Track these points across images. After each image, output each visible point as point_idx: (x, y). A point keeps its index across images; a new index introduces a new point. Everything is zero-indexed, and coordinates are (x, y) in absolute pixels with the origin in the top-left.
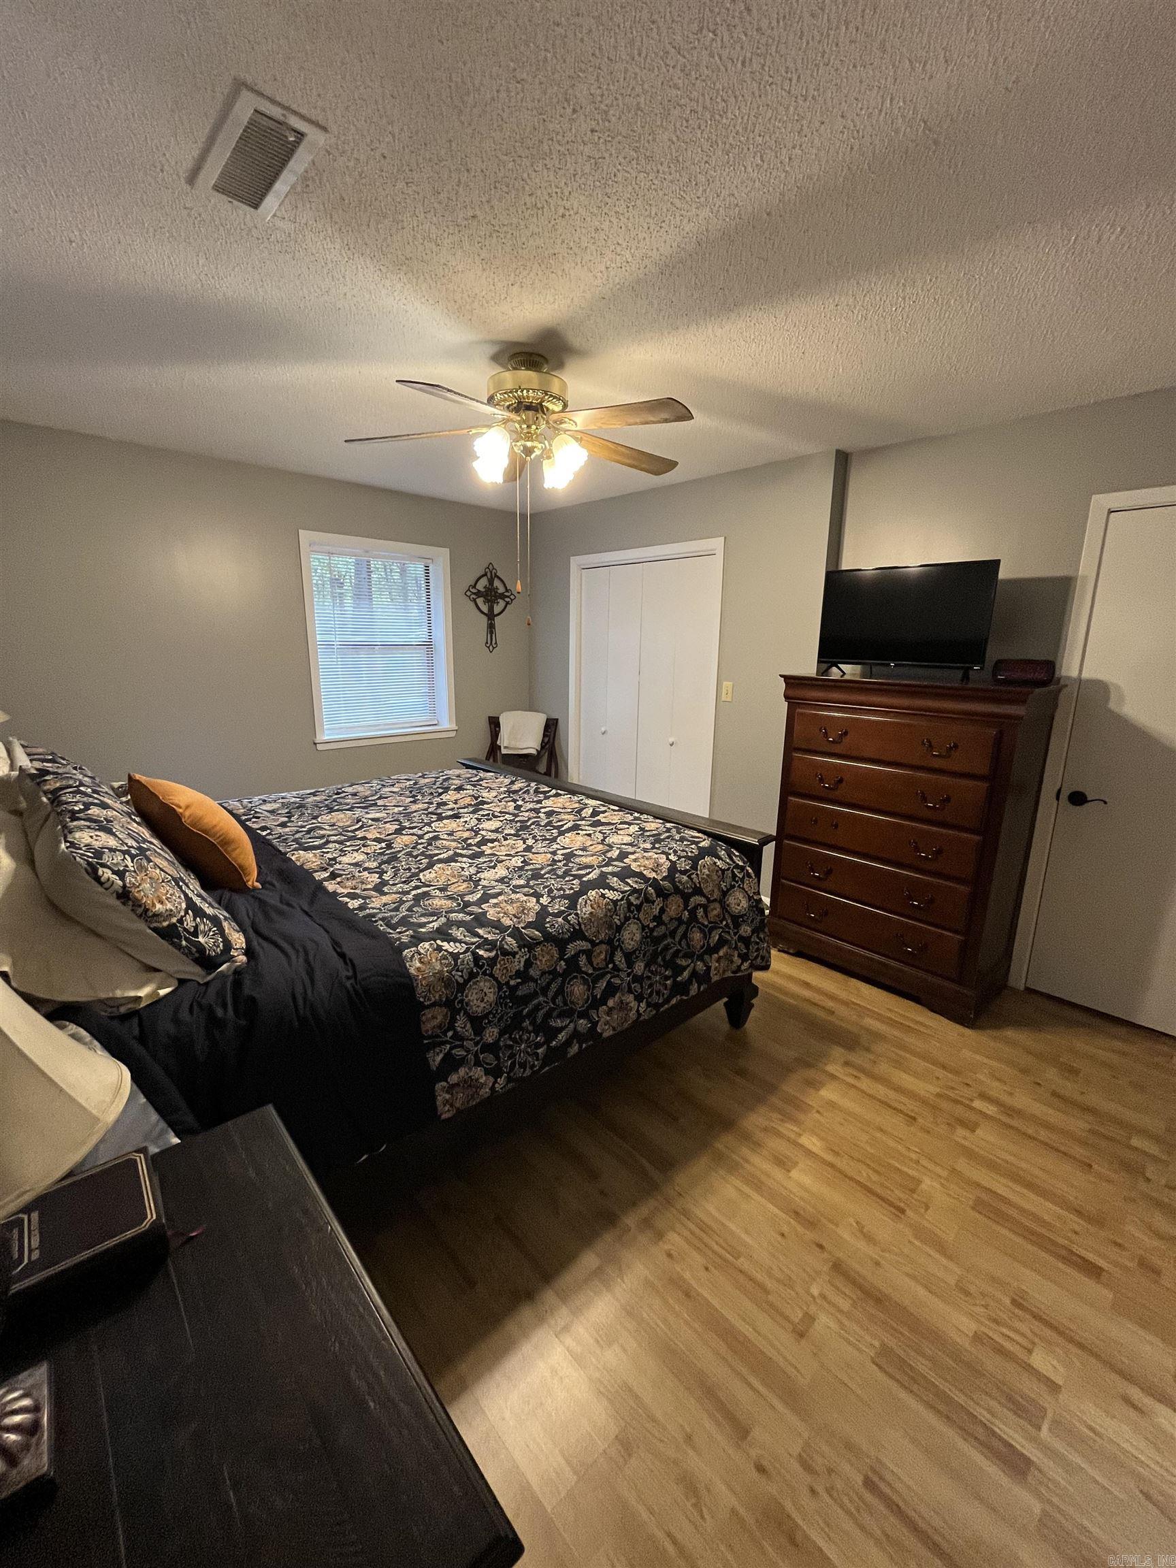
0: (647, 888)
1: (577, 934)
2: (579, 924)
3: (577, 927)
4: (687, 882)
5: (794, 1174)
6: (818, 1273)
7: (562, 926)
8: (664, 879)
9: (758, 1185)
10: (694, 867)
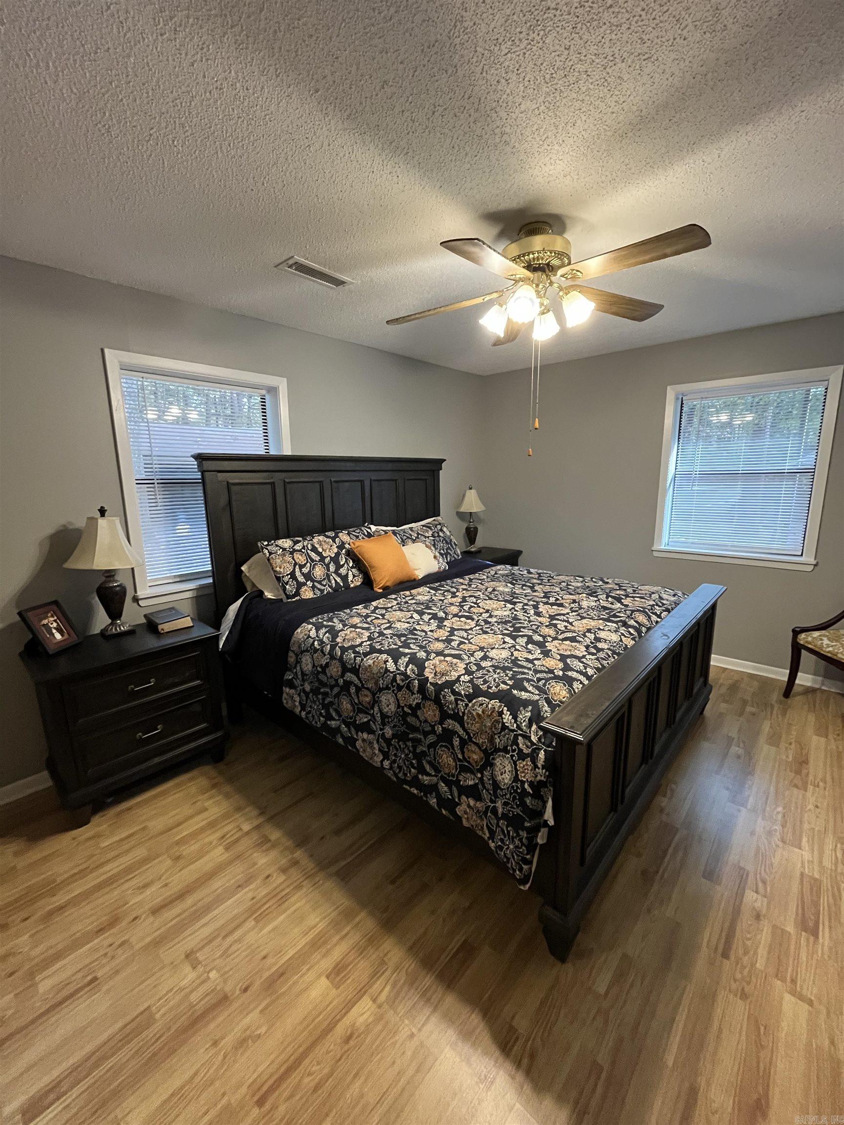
0: (414, 680)
1: (355, 671)
2: (360, 666)
3: (357, 667)
4: (451, 703)
5: (324, 981)
6: (225, 981)
7: (350, 659)
8: (434, 685)
9: (317, 944)
10: (470, 697)
